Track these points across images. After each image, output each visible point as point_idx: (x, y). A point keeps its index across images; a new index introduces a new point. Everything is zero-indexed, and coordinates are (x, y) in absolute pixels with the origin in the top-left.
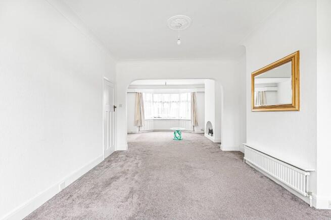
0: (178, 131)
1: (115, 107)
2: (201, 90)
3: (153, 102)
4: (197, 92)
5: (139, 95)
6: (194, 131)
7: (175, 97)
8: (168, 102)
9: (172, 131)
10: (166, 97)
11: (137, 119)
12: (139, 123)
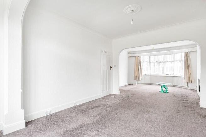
0: (164, 86)
1: (111, 67)
2: (194, 49)
3: (150, 62)
4: (191, 51)
5: (138, 58)
6: (188, 87)
7: (169, 57)
8: (163, 62)
9: (158, 85)
10: (161, 58)
11: (136, 75)
12: (137, 78)
